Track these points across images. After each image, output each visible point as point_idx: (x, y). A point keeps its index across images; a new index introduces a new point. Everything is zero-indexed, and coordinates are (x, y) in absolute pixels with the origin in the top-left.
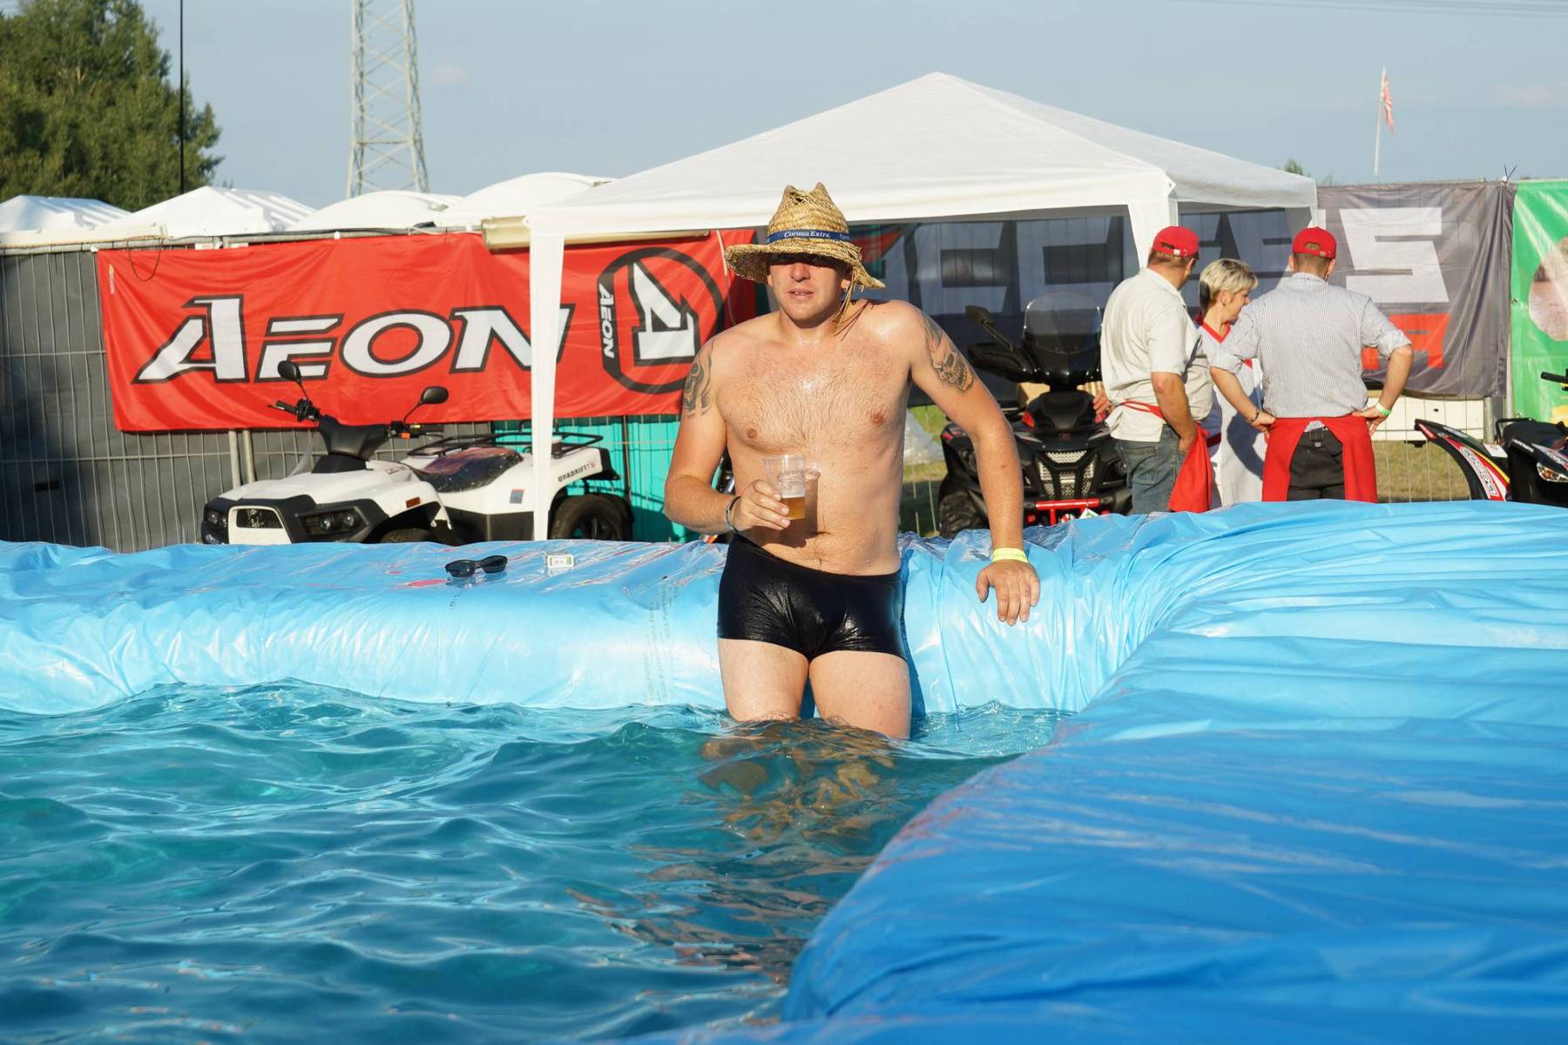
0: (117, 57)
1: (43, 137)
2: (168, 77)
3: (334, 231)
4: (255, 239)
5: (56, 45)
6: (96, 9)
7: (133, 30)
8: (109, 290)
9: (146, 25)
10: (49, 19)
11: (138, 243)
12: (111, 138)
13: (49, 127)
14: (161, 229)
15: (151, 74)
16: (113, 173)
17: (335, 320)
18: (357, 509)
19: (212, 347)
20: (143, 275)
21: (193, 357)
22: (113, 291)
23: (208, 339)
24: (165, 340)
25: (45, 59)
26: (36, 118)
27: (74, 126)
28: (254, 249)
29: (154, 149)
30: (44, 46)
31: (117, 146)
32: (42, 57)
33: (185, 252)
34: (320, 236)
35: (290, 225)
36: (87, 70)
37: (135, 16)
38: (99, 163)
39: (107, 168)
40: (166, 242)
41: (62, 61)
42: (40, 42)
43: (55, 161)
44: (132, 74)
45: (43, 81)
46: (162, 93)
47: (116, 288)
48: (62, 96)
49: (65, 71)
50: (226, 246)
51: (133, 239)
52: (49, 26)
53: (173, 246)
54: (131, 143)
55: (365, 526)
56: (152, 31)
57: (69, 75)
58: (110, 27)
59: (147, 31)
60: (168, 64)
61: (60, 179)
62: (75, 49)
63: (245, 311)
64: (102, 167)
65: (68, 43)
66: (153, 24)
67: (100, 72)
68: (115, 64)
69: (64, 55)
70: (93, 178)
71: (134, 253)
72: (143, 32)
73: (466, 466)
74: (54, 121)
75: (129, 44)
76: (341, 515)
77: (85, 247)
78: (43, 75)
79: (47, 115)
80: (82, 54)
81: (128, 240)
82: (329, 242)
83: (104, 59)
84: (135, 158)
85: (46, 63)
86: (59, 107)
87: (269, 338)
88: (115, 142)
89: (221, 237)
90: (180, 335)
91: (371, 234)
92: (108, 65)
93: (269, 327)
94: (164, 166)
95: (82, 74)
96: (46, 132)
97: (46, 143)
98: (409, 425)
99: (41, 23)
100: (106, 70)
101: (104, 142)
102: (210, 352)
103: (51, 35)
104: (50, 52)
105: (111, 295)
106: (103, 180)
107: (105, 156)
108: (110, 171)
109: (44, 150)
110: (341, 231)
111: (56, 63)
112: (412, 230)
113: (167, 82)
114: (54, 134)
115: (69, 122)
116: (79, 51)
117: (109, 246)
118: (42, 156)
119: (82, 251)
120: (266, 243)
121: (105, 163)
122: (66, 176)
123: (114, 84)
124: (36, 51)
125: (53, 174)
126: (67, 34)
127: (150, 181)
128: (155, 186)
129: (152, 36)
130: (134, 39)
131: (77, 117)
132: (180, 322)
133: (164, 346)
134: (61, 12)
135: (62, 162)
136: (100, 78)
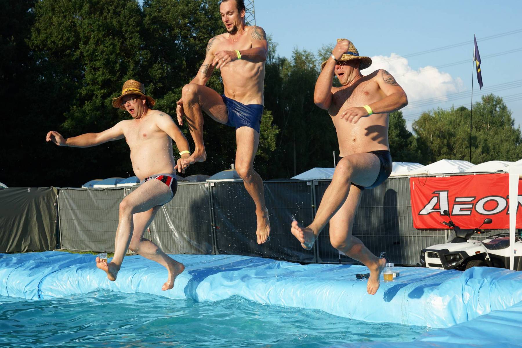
0: (499, 121)
1: (477, 143)
2: (514, 126)
3: (474, 172)
4: (452, 175)
5: (482, 118)
6: (493, 107)
7: (504, 113)
8: (413, 188)
9: (508, 112)
10: (480, 110)
11: (421, 176)
12: (496, 144)
13: (478, 140)
14: (428, 171)
15: (509, 125)
16: (496, 154)
17: (474, 198)
18: (460, 254)
19: (440, 205)
20: (422, 184)
21: (435, 208)
22: (414, 189)
23: (438, 203)
24: (427, 202)
25: (479, 122)
26: (475, 138)
27: (486, 140)
28: (451, 177)
29: (508, 147)
30: (479, 118)
31: (498, 146)
32: (478, 121)
33: (433, 178)
34: (470, 174)
35: (466, 170)
36: (491, 124)
37: (505, 109)
38: (493, 150)
39: (495, 152)
40: (428, 175)
41: (484, 122)
42: (478, 117)
43: (480, 150)
44: (503, 125)
45: (478, 128)
46: (512, 131)
47: (415, 188)
48: (483, 132)
49: (485, 125)
50: (444, 177)
51: (420, 174)
52: (480, 112)
53: (430, 176)
54: (502, 145)
55: (462, 259)
56: (510, 113)
57: (486, 126)
58: (498, 112)
59: (508, 113)
60: (514, 122)
61: (480, 155)
62: (487, 118)
63: (449, 195)
64: (493, 152)
65: (486, 117)
66: (510, 111)
67: (494, 125)
68: (499, 122)
69: (484, 120)
70: (491, 155)
71: (420, 178)
72: (507, 113)
73: (500, 242)
74: (480, 139)
75: (503, 117)
76: (456, 255)
77: (407, 176)
78: (478, 126)
79: (478, 137)
80: (489, 120)
81: (418, 175)
82: (472, 176)
83: (496, 121)
84: (503, 149)
85: (479, 123)
86: (482, 135)
87: (455, 203)
88: (497, 145)
89: (443, 174)
90: (431, 202)
91: (484, 173)
92: (497, 123)
93: (455, 200)
94: (511, 151)
95: (489, 125)
96: (477, 142)
97: (477, 145)
98: (481, 229)
99: (478, 111)
100: (496, 124)
101: (494, 145)
102: (439, 207)
103: (481, 115)
104: (480, 119)
105: (413, 190)
106: (493, 155)
107: (494, 149)
108: (495, 153)
109: (477, 147)
110: (476, 172)
111: (482, 123)
112: (496, 172)
113: (514, 127)
114: (480, 142)
115: (484, 139)
116: (488, 119)
117: (413, 176)
118: (476, 149)
119: (406, 178)
120: (455, 176)
121: (494, 151)
122: (482, 154)
123: (498, 128)
124: (476, 119)
125: (478, 154)
126: (485, 114)
127: (507, 156)
128: (508, 157)
129: (510, 115)
130: (504, 116)
131: (487, 138)
132: (431, 198)
133: (427, 205)
134: (484, 108)
135: (481, 150)
136: (494, 126)
